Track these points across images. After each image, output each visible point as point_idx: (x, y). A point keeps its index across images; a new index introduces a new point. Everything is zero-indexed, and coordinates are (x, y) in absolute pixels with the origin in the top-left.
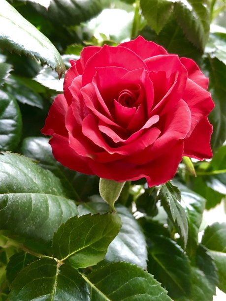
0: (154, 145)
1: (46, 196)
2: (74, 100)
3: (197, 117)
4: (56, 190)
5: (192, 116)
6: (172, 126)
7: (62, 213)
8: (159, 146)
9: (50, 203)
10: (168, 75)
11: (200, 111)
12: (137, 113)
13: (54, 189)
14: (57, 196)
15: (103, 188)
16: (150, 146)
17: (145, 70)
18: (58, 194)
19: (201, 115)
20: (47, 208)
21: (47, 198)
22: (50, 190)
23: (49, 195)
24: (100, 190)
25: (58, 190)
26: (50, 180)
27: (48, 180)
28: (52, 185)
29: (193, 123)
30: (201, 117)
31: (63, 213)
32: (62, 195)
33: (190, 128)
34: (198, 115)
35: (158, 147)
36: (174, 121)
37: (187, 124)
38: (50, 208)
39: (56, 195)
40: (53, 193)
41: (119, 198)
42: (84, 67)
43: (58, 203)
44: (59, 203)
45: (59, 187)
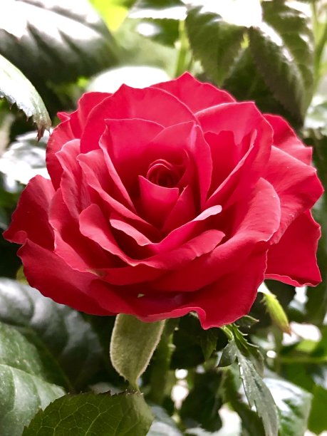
0: (212, 255)
1: (9, 369)
2: (65, 176)
3: (292, 210)
4: (28, 364)
5: (282, 207)
6: (247, 222)
7: (39, 402)
8: (221, 256)
9: (17, 382)
10: (238, 140)
11: (296, 199)
12: (180, 199)
13: (25, 361)
14: (30, 375)
15: (117, 352)
16: (205, 256)
17: (195, 126)
18: (33, 373)
19: (300, 206)
20: (12, 389)
21: (11, 373)
22: (18, 362)
23: (15, 369)
24: (111, 356)
25: (33, 366)
26: (18, 345)
27: (15, 345)
28: (22, 355)
29: (285, 219)
30: (299, 210)
31: (42, 404)
32: (40, 375)
33: (278, 226)
34: (294, 206)
35: (220, 258)
36: (250, 214)
37: (274, 218)
38: (16, 390)
39: (28, 372)
40: (23, 367)
41: (147, 368)
42: (83, 125)
43: (31, 384)
44: (35, 386)
45: (34, 361)
